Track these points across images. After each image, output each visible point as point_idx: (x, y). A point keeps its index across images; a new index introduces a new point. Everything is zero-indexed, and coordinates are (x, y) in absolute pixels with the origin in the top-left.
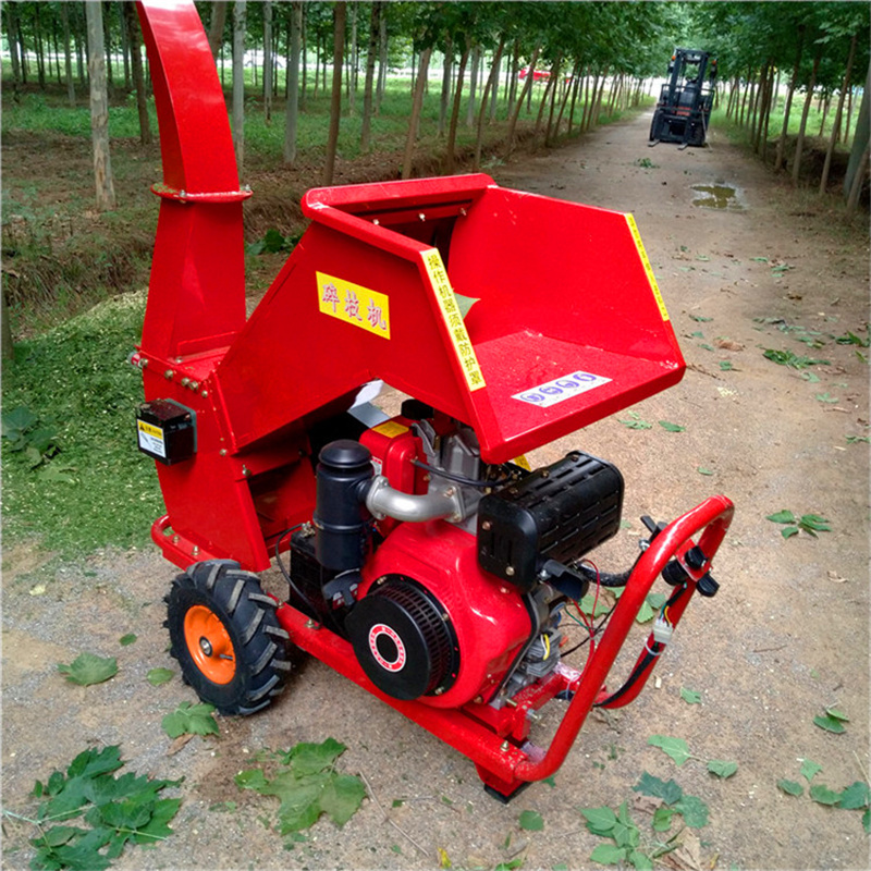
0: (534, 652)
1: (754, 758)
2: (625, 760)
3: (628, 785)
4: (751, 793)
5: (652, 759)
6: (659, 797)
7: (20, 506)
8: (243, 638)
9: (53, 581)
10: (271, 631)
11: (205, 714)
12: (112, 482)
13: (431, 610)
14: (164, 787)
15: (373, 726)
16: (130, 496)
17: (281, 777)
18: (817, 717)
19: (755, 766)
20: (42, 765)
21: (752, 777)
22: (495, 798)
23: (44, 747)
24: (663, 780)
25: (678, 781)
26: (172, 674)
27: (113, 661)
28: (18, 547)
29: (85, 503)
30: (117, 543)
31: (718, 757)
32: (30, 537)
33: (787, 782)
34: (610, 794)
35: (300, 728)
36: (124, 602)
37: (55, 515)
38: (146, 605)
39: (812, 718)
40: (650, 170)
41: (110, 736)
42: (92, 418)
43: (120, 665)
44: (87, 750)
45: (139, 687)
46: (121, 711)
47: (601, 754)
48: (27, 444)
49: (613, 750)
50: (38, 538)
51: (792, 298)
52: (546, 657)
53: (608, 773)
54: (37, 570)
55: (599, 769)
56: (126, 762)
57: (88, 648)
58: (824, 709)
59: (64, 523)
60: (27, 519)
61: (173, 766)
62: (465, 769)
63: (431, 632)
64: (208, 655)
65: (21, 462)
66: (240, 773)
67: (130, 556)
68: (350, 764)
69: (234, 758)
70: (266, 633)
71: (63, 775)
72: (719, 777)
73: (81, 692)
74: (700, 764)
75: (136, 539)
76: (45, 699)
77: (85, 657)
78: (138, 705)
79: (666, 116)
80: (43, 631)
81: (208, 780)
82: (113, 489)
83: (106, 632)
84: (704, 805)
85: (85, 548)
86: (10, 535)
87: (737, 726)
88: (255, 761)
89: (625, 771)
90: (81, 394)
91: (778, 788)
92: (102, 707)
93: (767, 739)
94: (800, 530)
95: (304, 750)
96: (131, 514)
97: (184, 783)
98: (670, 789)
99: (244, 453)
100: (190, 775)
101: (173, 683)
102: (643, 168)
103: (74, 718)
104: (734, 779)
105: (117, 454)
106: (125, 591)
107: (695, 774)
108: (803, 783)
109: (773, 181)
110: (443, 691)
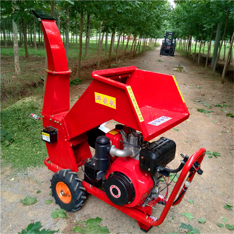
0: (154, 191)
1: (210, 217)
2: (176, 219)
3: (178, 226)
4: (210, 227)
5: (183, 219)
6: (187, 229)
7: (5, 156)
8: (73, 190)
9: (16, 177)
10: (81, 188)
11: (62, 212)
12: (29, 149)
13: (127, 181)
14: (54, 232)
15: (108, 213)
16: (35, 153)
17: (85, 228)
18: (224, 206)
19: (210, 219)
20: (19, 228)
21: (210, 222)
22: (144, 231)
23: (19, 223)
24: (187, 224)
25: (191, 224)
26: (52, 201)
27: (35, 198)
28: (5, 168)
29: (23, 155)
30: (32, 165)
31: (200, 218)
32: (8, 165)
33: (219, 223)
34: (174, 229)
35: (88, 214)
36: (36, 182)
37: (15, 158)
38: (42, 182)
39: (223, 206)
40: (161, 63)
41: (37, 219)
42: (22, 132)
43: (37, 199)
44: (31, 223)
45: (43, 205)
46: (39, 212)
47: (170, 218)
48: (5, 139)
49: (173, 217)
50: (10, 165)
51: (202, 95)
52: (157, 192)
53: (172, 223)
54: (11, 174)
55: (170, 222)
56: (42, 226)
57: (28, 195)
58: (226, 204)
59: (17, 161)
60: (7, 160)
61: (56, 227)
62: (135, 224)
63: (127, 187)
64: (63, 195)
65: (3, 144)
66: (74, 228)
67: (36, 169)
68: (104, 224)
69: (72, 224)
70: (80, 189)
71: (25, 230)
72: (201, 223)
73: (28, 207)
74: (196, 220)
75: (38, 164)
76: (18, 210)
77: (28, 197)
78: (44, 210)
79: (164, 49)
80: (15, 191)
81: (65, 230)
82: (30, 151)
83: (32, 190)
84: (198, 231)
85: (24, 167)
86: (3, 164)
87: (204, 209)
88: (78, 224)
89: (177, 222)
90: (18, 125)
91: (217, 225)
92: (34, 211)
93: (212, 212)
94: (213, 156)
95: (91, 220)
96: (36, 157)
97: (59, 231)
98: (189, 227)
99: (71, 140)
100: (60, 229)
101: (53, 204)
102: (159, 62)
103: (27, 214)
104: (205, 223)
105: (30, 141)
106: (36, 179)
107: (195, 222)
108: (223, 224)
109: (193, 65)
110: (130, 203)
